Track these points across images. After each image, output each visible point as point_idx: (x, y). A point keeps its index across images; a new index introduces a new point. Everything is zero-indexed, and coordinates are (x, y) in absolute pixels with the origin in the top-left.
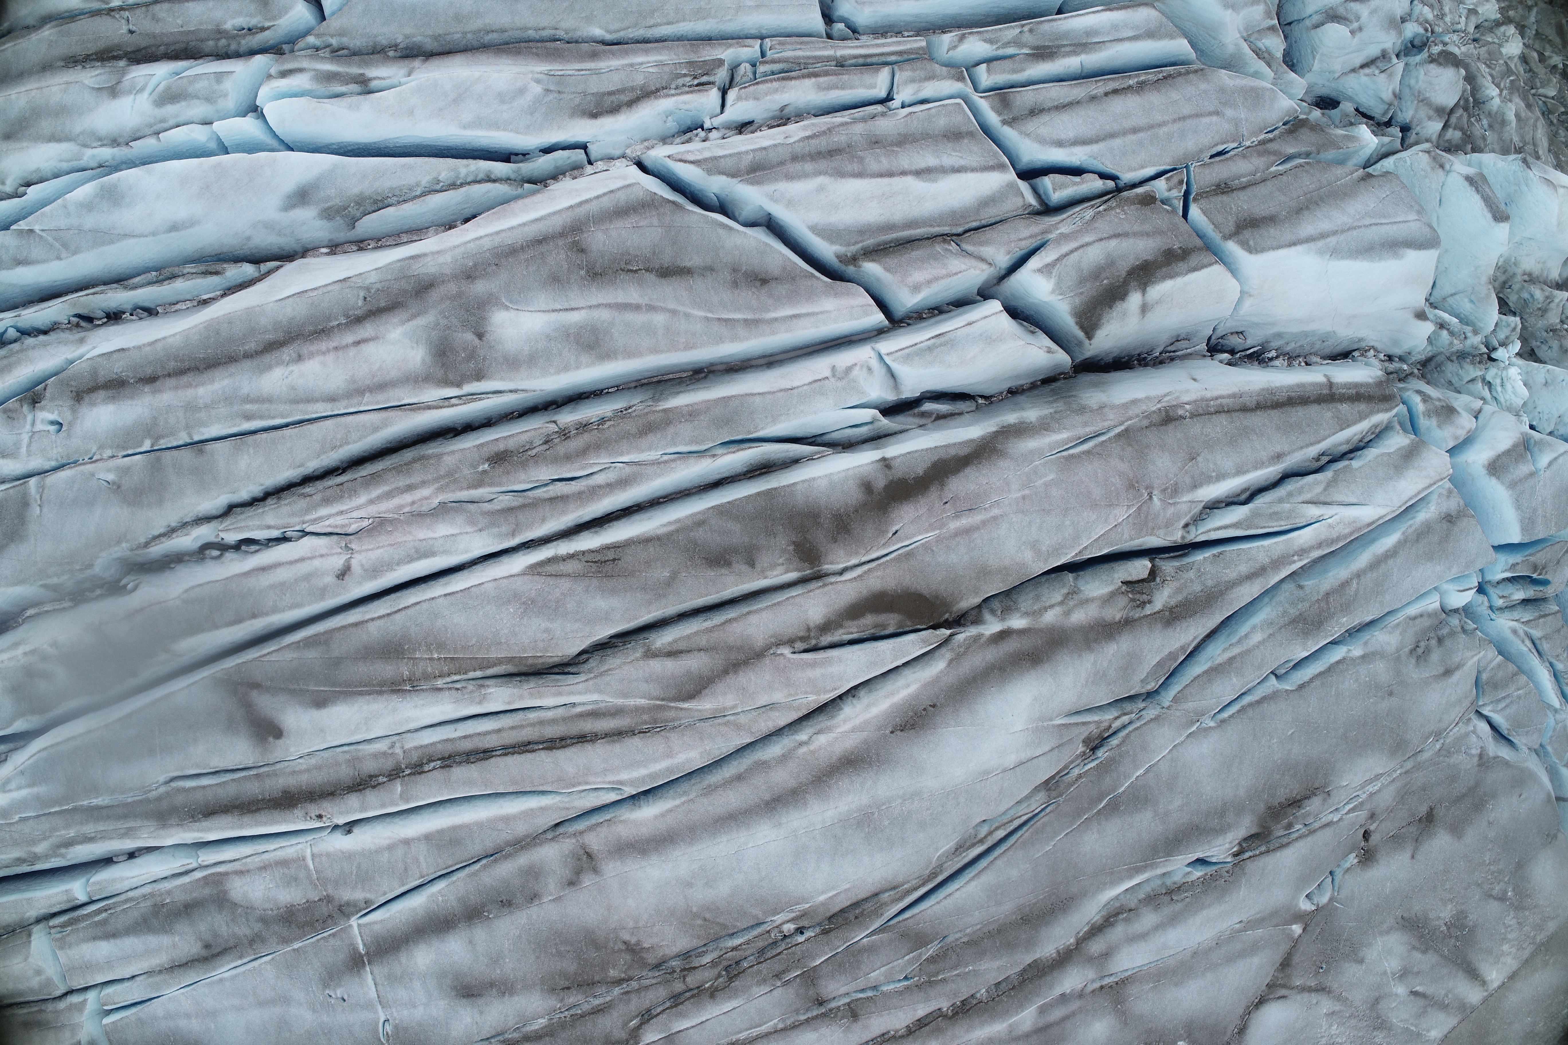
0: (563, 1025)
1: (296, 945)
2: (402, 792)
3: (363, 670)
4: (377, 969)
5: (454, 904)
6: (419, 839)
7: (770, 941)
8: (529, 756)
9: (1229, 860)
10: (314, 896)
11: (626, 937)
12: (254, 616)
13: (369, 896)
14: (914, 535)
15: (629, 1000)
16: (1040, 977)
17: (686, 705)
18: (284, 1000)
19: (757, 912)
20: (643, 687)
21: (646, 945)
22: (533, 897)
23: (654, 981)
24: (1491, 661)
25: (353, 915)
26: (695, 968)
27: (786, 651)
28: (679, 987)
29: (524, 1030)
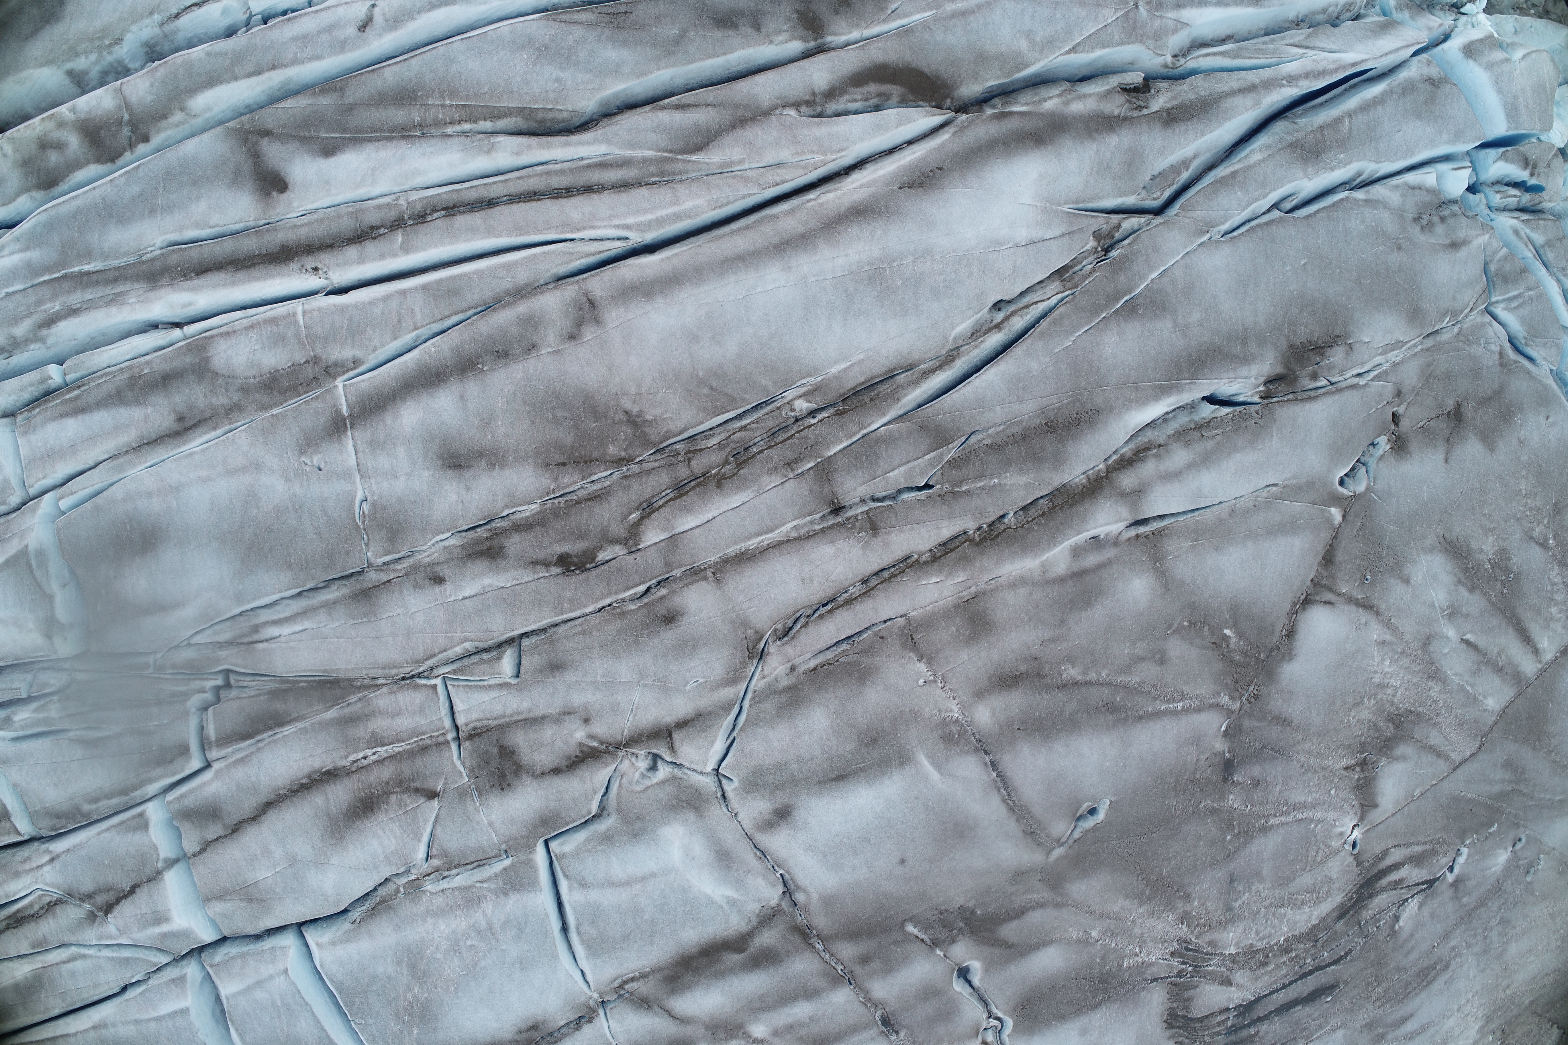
0: (557, 513)
1: (275, 411)
2: (403, 242)
3: (375, 115)
4: (358, 434)
5: (447, 354)
6: (416, 289)
7: (781, 419)
8: (534, 204)
9: (1256, 399)
10: (300, 358)
11: (628, 405)
12: (274, 68)
13: (359, 354)
14: (912, 14)
15: (628, 487)
16: (1072, 505)
17: (693, 158)
18: (256, 466)
19: (766, 382)
20: (652, 137)
21: (649, 417)
22: (532, 348)
23: (656, 464)
24: (1496, 252)
25: (339, 375)
26: (701, 450)
27: (792, 112)
28: (683, 472)
29: (513, 517)
